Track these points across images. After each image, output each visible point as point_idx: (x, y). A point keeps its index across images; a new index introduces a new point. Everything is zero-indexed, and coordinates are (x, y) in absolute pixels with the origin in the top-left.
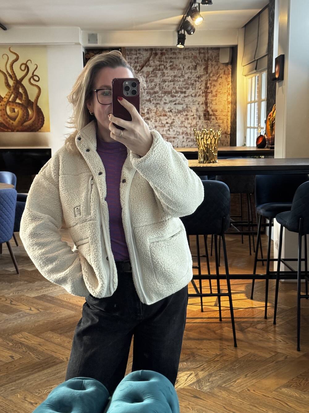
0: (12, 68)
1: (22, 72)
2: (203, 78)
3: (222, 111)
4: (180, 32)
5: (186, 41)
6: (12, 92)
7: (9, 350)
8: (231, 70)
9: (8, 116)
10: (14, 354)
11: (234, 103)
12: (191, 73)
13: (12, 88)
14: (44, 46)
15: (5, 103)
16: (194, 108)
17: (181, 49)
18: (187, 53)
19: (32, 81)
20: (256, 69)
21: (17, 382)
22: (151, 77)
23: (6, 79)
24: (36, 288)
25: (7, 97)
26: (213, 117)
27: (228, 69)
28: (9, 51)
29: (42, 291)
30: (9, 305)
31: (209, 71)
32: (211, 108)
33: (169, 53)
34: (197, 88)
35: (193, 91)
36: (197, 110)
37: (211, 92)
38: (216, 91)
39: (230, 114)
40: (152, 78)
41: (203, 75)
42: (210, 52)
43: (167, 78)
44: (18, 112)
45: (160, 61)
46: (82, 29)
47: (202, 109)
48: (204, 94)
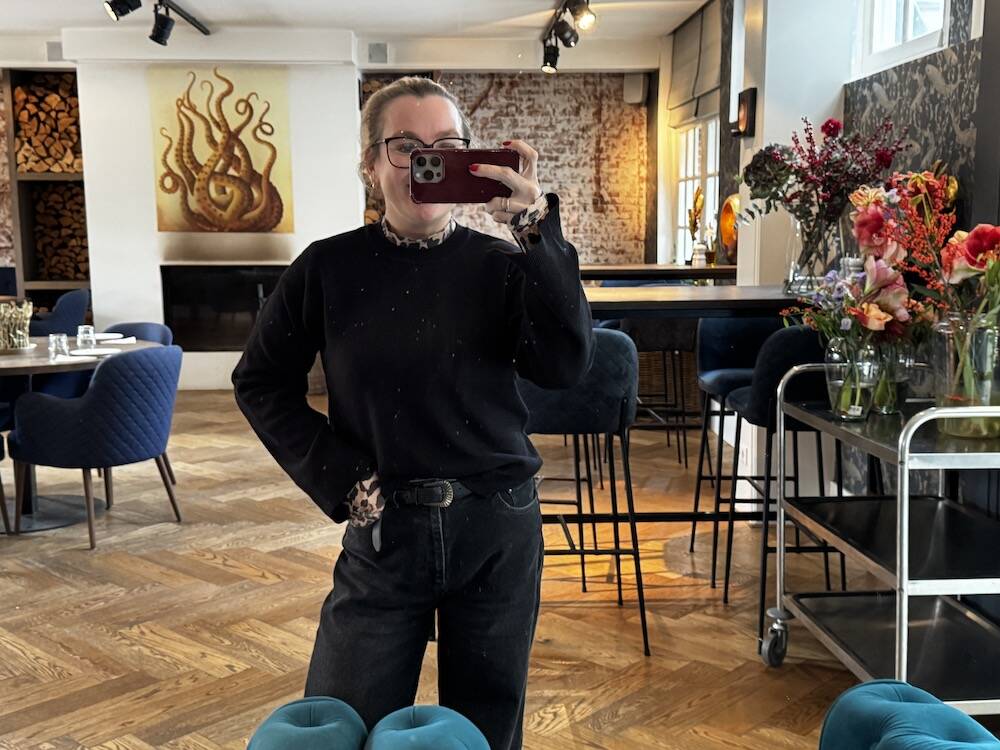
0: (220, 107)
1: (240, 116)
2: (593, 132)
3: (629, 195)
4: (549, 42)
5: (559, 60)
6: (220, 156)
7: (225, 653)
8: (646, 117)
9: (213, 201)
10: (234, 662)
11: (652, 180)
12: (569, 121)
13: (220, 147)
14: (283, 67)
15: (206, 176)
16: (574, 190)
17: (548, 75)
18: (562, 83)
19: (259, 134)
20: (696, 114)
21: (243, 715)
22: (491, 127)
23: (209, 129)
24: (273, 534)
25: (212, 164)
26: (611, 207)
27: (641, 115)
28: (213, 75)
29: (284, 539)
30: (221, 567)
31: (604, 118)
32: (606, 190)
33: (526, 82)
34: (580, 151)
35: (573, 157)
36: (580, 194)
37: (608, 158)
38: (618, 157)
39: (643, 201)
40: (493, 130)
41: (592, 126)
42: (606, 81)
43: (523, 130)
44: (232, 193)
45: (508, 96)
46: (357, 35)
47: (590, 192)
48: (594, 163)
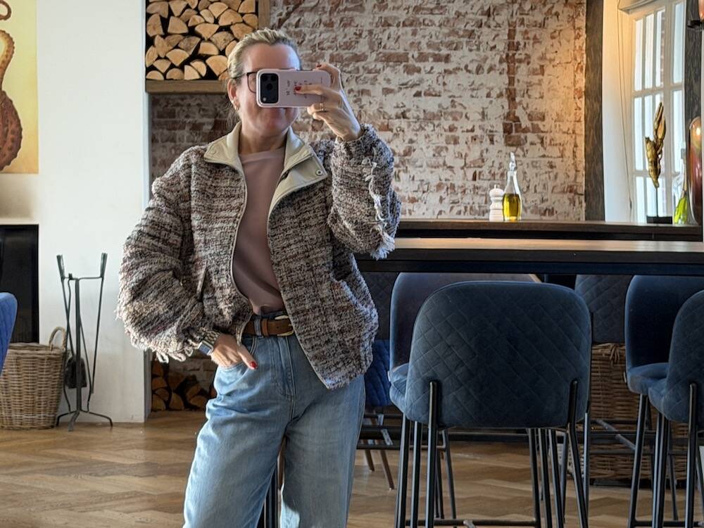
2: (502, 17)
3: (559, 118)
11: (593, 94)
16: (474, 109)
26: (531, 137)
32: (525, 109)
34: (483, 47)
35: (473, 55)
36: (484, 115)
37: (527, 59)
38: (543, 58)
39: (582, 127)
40: (348, 14)
41: (503, 7)
43: (395, 13)
47: (499, 112)
48: (505, 65)
